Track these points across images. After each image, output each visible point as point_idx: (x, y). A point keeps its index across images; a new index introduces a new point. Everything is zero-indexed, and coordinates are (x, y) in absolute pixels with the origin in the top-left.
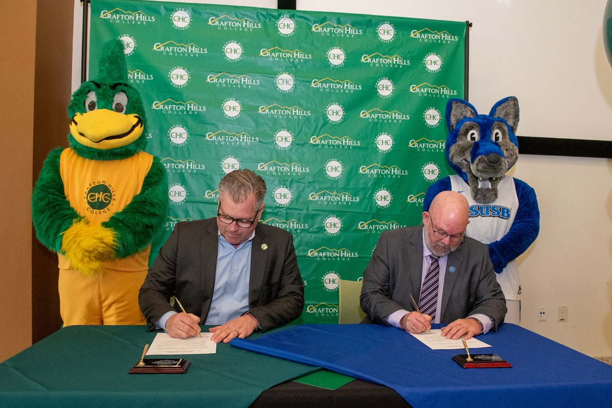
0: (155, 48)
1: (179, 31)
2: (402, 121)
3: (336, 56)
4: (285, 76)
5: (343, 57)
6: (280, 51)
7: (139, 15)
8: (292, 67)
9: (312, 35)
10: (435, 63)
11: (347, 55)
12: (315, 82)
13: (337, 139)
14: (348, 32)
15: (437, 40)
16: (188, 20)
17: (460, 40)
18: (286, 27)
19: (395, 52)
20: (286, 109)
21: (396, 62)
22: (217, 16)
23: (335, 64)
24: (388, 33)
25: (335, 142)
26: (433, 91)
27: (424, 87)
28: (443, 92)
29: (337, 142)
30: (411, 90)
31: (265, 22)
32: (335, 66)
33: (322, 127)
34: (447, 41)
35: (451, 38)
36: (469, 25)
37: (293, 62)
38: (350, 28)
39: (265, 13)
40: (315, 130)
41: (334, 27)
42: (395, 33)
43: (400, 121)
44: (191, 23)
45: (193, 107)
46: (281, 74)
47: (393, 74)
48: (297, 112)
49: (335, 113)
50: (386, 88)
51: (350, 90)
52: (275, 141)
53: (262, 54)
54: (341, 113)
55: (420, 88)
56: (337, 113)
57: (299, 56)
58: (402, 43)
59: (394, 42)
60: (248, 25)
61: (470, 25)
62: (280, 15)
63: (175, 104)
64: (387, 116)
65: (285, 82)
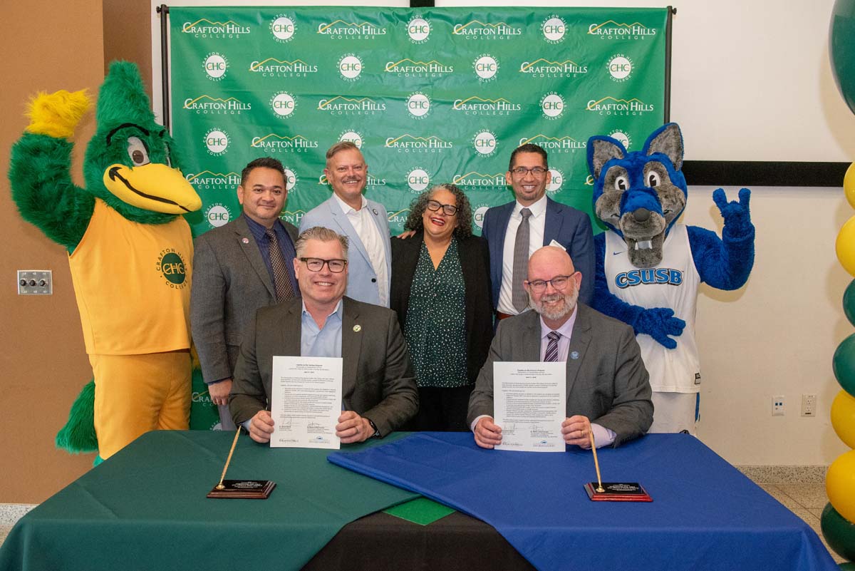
0: (252, 69)
1: (282, 44)
2: (577, 150)
3: (486, 67)
4: (419, 97)
5: (495, 67)
6: (411, 64)
7: (231, 27)
8: (427, 86)
9: (453, 39)
10: (623, 68)
11: (500, 63)
12: (458, 103)
13: (488, 178)
14: (501, 32)
15: (626, 36)
16: (292, 29)
17: (658, 34)
18: (418, 31)
19: (567, 55)
20: (421, 141)
21: (568, 70)
22: (328, 21)
23: (484, 78)
24: (557, 30)
25: (485, 182)
26: (620, 107)
27: (606, 103)
28: (634, 108)
29: (489, 182)
30: (589, 108)
31: (391, 26)
32: (485, 80)
33: (468, 163)
34: (640, 36)
35: (646, 32)
36: (672, 11)
37: (429, 78)
38: (504, 27)
39: (391, 13)
40: (459, 167)
41: (483, 27)
42: (567, 30)
43: (573, 151)
44: (296, 33)
45: (303, 143)
46: (412, 95)
47: (564, 87)
48: (436, 145)
49: (485, 143)
50: (554, 107)
51: (505, 112)
52: (407, 183)
53: (387, 69)
54: (493, 143)
55: (601, 104)
56: (488, 143)
57: (438, 69)
58: (577, 43)
59: (564, 43)
60: (370, 30)
61: (674, 11)
62: (410, 15)
63: (280, 140)
64: (555, 145)
65: (419, 106)
